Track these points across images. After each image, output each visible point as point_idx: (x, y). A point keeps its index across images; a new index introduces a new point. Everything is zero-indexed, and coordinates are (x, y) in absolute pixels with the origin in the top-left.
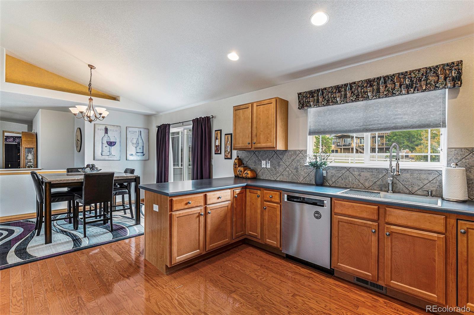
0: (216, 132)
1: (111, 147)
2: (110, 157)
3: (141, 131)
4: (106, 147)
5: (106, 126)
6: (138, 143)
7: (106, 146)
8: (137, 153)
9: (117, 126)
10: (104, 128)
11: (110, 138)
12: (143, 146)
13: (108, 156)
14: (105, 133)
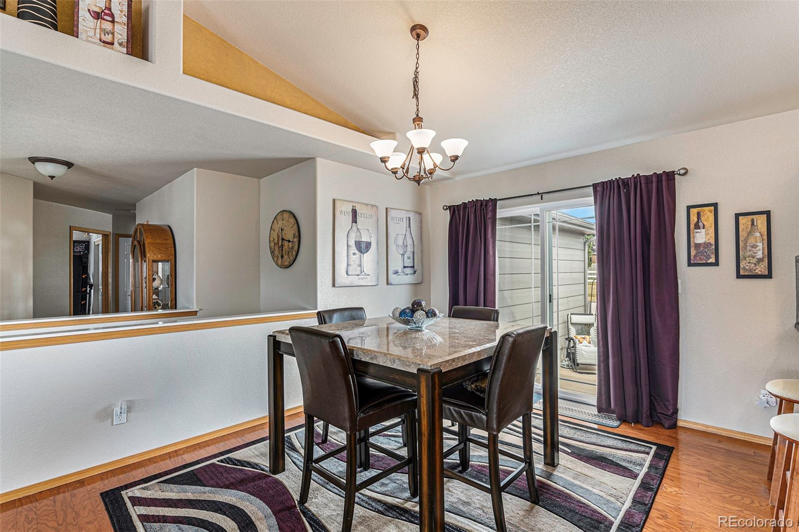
0: (694, 211)
1: (362, 254)
2: (362, 279)
3: (409, 218)
4: (354, 254)
5: (354, 205)
6: (406, 244)
7: (354, 251)
8: (404, 267)
9: (373, 206)
10: (351, 211)
11: (360, 233)
12: (414, 252)
13: (358, 275)
14: (352, 223)
